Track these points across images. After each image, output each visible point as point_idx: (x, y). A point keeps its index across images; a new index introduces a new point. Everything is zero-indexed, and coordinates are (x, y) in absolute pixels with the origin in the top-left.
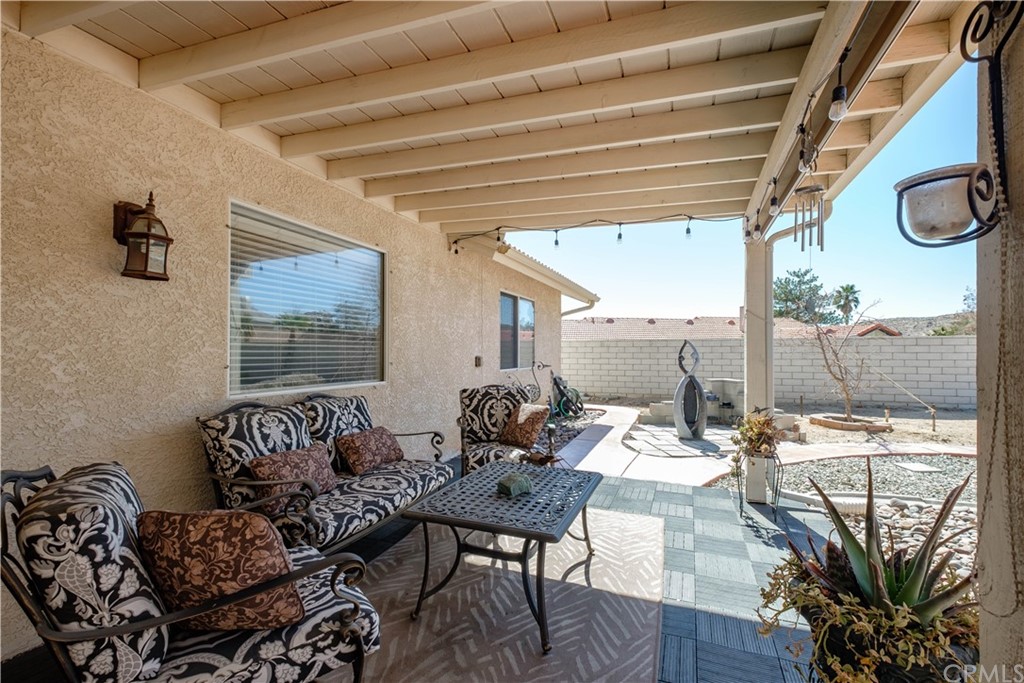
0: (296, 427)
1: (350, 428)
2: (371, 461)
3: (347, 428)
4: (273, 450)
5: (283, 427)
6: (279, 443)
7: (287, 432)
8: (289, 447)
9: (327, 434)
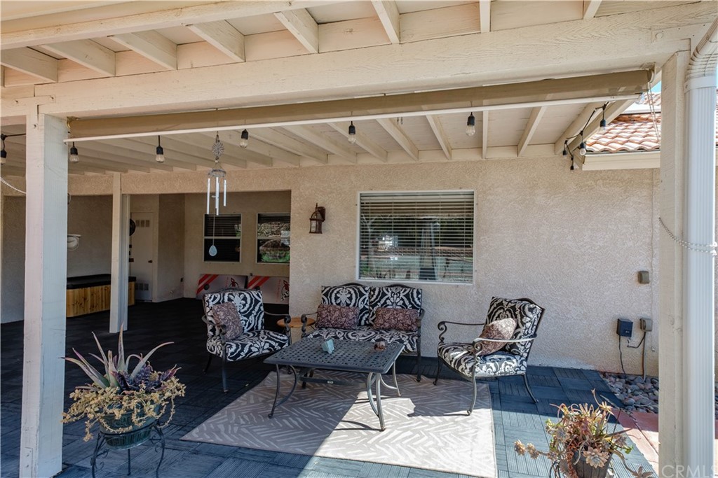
0: (357, 297)
1: (394, 305)
2: (381, 325)
3: (392, 305)
4: (339, 304)
5: (349, 296)
6: (343, 302)
7: (350, 299)
8: (348, 305)
9: (376, 305)
